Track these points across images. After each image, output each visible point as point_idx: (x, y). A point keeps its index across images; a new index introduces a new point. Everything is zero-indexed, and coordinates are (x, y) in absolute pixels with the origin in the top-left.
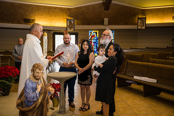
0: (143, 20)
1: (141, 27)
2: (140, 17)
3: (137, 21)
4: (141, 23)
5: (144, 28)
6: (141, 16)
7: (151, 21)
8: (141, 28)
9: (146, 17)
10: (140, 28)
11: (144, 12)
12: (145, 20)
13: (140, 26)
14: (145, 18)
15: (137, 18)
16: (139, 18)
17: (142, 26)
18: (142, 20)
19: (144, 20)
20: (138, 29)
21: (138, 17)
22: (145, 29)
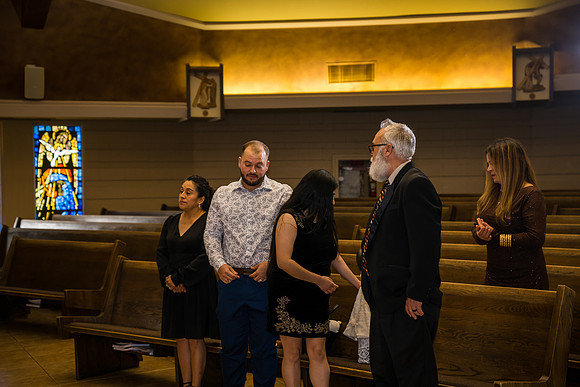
0: (209, 77)
1: (203, 110)
2: (196, 63)
3: (183, 84)
4: (200, 92)
5: (214, 113)
6: (202, 60)
7: (243, 83)
8: (205, 113)
9: (222, 66)
10: (197, 113)
11: (212, 42)
12: (217, 79)
13: (199, 106)
14: (219, 72)
15: (183, 69)
16: (191, 71)
17: (205, 105)
18: (205, 81)
19: (213, 81)
20: (192, 120)
21: (188, 66)
22: (223, 119)
